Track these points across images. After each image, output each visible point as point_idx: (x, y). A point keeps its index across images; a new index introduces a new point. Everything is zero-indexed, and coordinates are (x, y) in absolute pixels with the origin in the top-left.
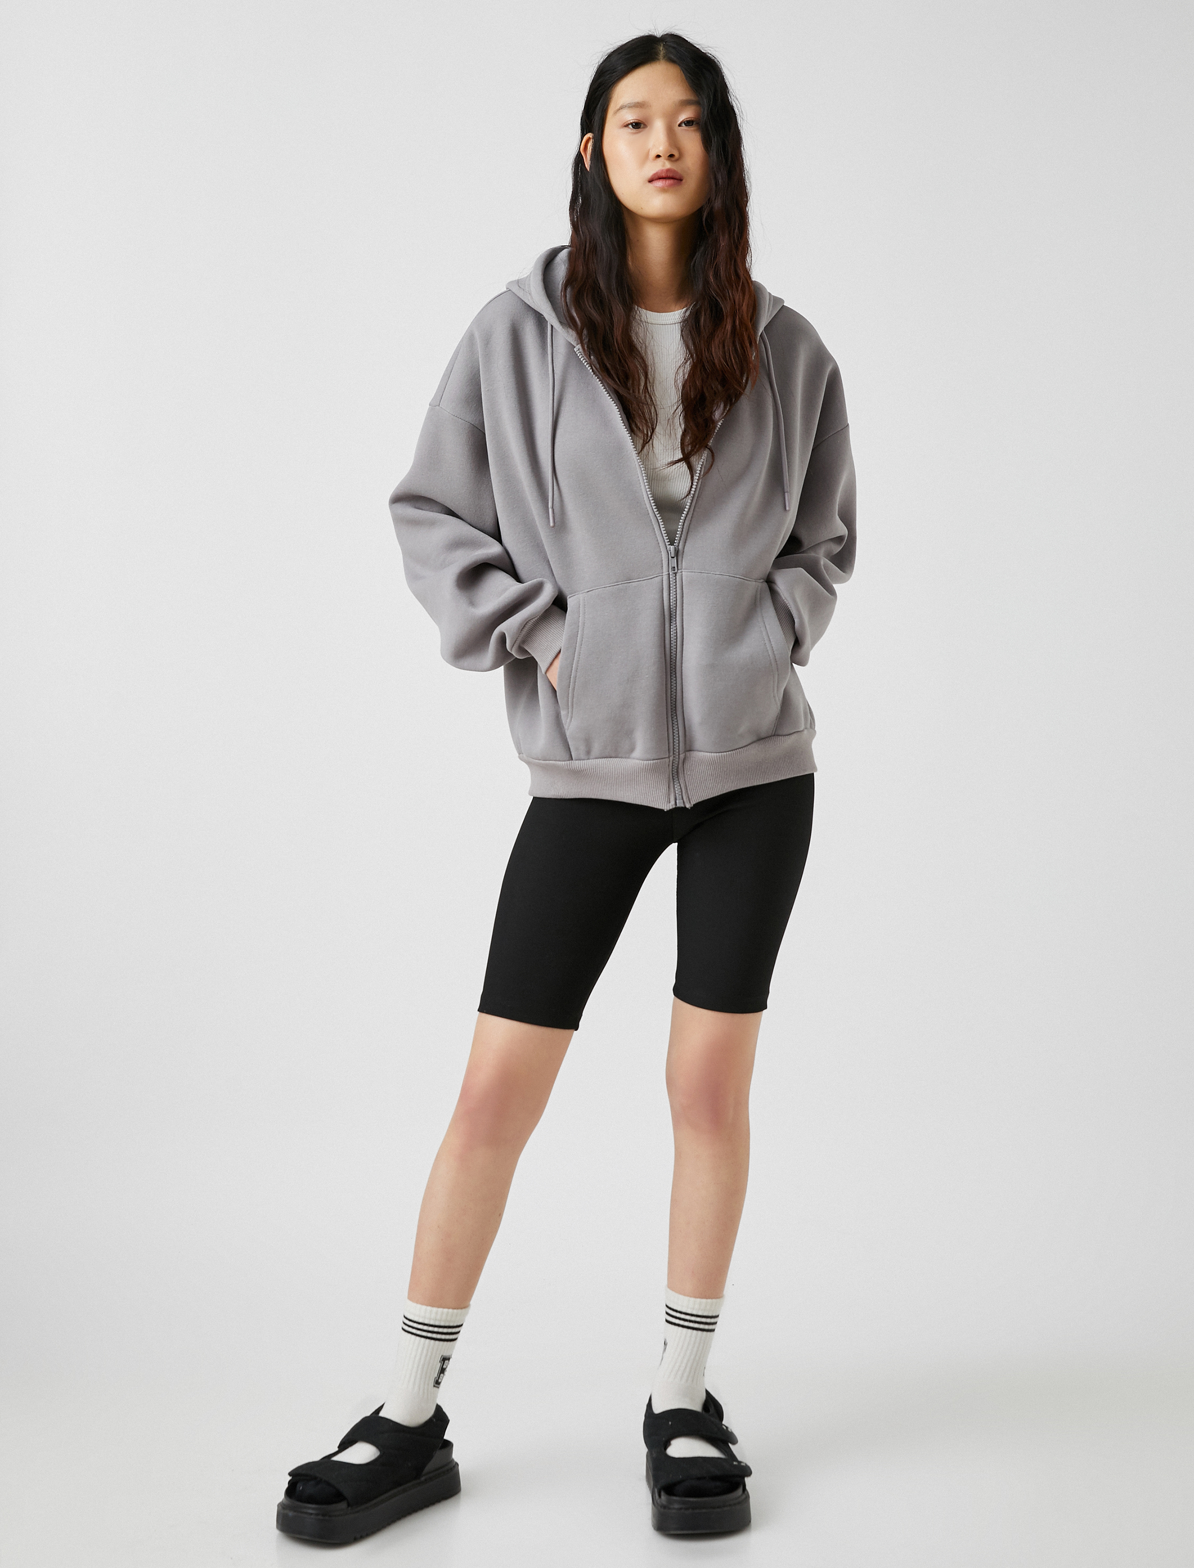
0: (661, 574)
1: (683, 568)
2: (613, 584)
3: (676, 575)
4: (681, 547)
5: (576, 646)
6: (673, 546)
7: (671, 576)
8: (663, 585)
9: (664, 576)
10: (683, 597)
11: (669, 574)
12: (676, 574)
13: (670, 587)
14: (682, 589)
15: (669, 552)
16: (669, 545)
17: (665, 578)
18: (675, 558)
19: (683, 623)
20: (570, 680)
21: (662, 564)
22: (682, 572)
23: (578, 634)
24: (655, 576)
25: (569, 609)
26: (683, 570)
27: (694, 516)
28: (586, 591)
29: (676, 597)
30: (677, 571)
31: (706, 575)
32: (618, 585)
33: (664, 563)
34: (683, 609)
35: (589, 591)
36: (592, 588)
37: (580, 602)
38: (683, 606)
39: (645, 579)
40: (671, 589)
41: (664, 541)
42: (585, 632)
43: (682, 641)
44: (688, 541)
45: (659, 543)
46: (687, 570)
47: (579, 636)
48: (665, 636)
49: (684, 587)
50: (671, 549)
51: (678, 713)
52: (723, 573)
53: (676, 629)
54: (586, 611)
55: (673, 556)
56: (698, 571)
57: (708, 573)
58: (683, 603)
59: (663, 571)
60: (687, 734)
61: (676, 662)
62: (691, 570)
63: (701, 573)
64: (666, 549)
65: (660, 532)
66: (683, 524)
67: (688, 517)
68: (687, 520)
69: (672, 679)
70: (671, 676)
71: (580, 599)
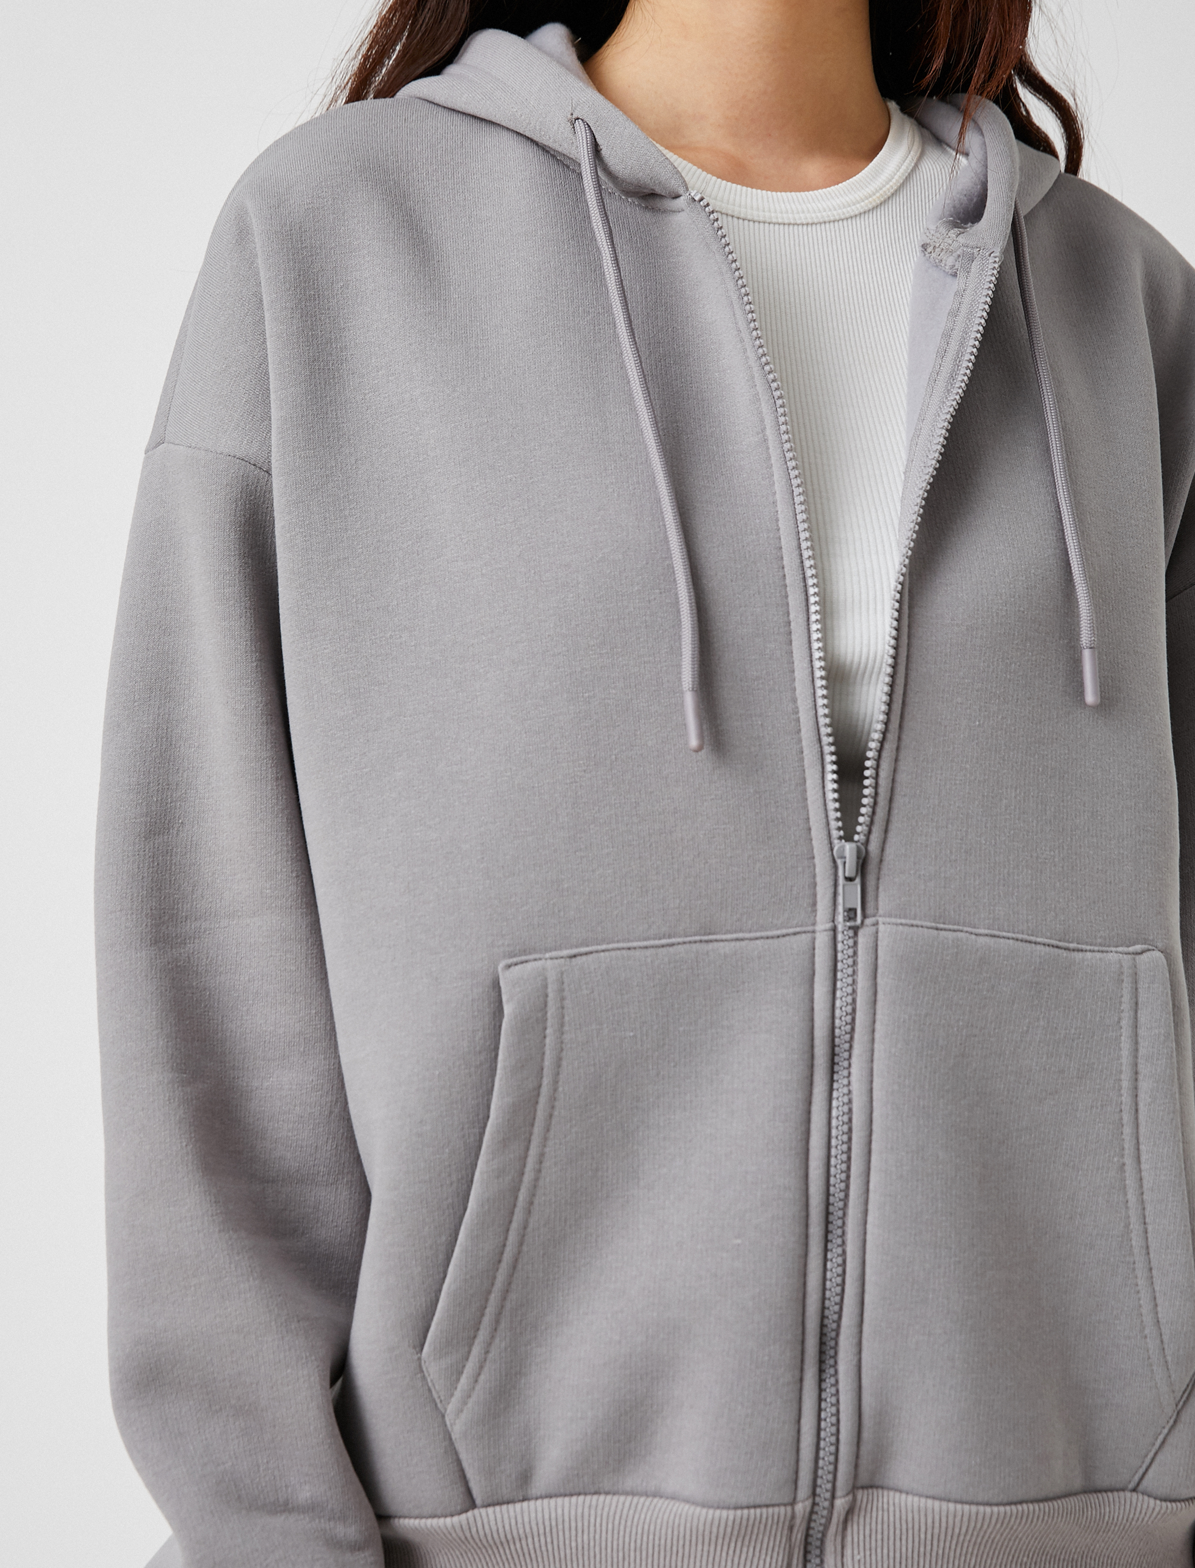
0: (810, 928)
1: (881, 912)
2: (657, 942)
3: (856, 934)
4: (874, 847)
5: (531, 1134)
6: (854, 845)
7: (840, 937)
8: (813, 963)
9: (818, 935)
10: (875, 1002)
11: (834, 930)
12: (856, 930)
13: (835, 970)
14: (875, 977)
15: (839, 862)
16: (840, 838)
17: (822, 940)
18: (858, 880)
19: (872, 1082)
20: (506, 1239)
21: (815, 895)
22: (877, 924)
23: (538, 1095)
24: (791, 930)
25: (508, 1009)
26: (881, 920)
27: (903, 744)
28: (565, 952)
29: (854, 1001)
30: (862, 922)
31: (950, 935)
32: (672, 945)
33: (820, 890)
34: (873, 1040)
35: (575, 956)
36: (582, 945)
37: (546, 987)
38: (873, 1031)
39: (758, 934)
40: (839, 975)
41: (828, 824)
42: (560, 1089)
43: (870, 1142)
44: (894, 827)
45: (810, 829)
46: (893, 920)
47: (543, 1100)
48: (808, 1121)
49: (880, 971)
50: (849, 849)
51: (842, 1368)
52: (999, 930)
53: (850, 1101)
54: (567, 1018)
55: (853, 875)
56: (929, 924)
57: (956, 927)
58: (874, 1022)
59: (815, 916)
60: (866, 1435)
61: (846, 1205)
62: (903, 921)
63: (937, 929)
64: (832, 849)
65: (821, 794)
66: (877, 768)
67: (887, 746)
68: (885, 754)
69: (829, 1256)
70: (826, 1246)
71: (546, 979)
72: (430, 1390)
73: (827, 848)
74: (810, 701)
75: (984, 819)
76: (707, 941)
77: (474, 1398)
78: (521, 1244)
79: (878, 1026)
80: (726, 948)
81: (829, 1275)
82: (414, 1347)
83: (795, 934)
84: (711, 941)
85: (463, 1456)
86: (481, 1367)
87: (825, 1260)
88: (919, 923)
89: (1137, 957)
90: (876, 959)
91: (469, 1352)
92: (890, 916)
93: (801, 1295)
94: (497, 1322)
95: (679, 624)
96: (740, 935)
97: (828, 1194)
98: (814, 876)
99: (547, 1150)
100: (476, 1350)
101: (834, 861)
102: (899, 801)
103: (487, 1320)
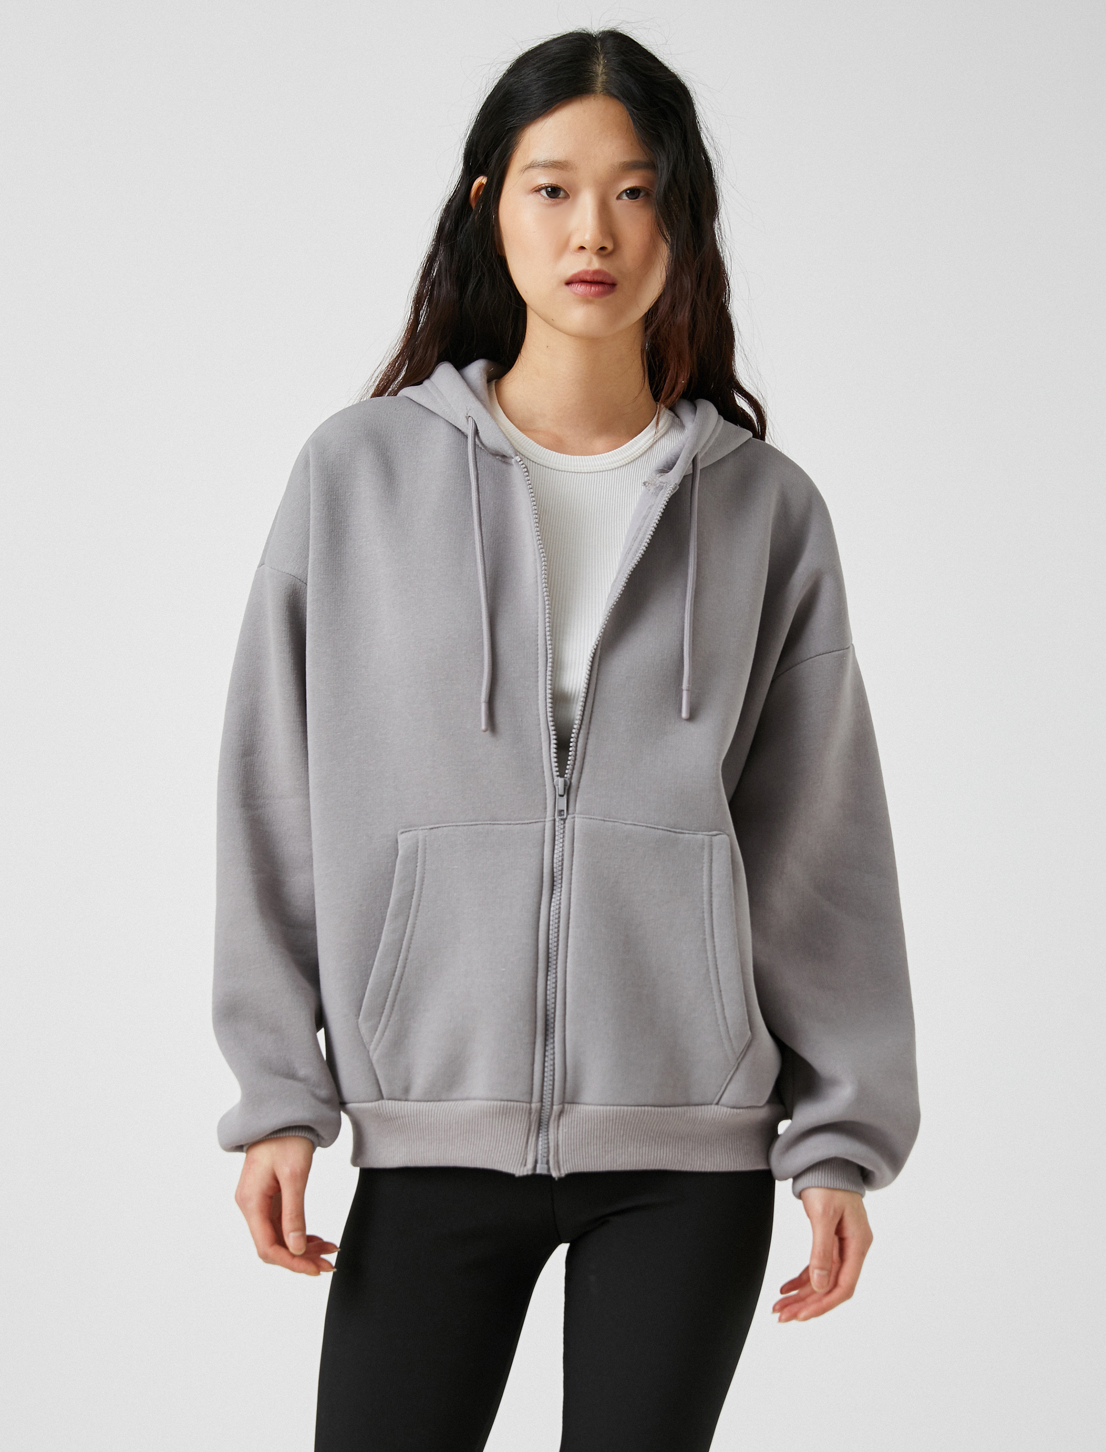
0: (543, 820)
1: (576, 812)
3: (564, 823)
4: (574, 780)
5: (409, 913)
6: (564, 779)
7: (557, 824)
8: (544, 837)
9: (546, 823)
10: (573, 855)
11: (554, 820)
12: (564, 820)
13: (554, 840)
14: (573, 844)
15: (557, 787)
16: (558, 776)
17: (548, 825)
18: (565, 796)
19: (570, 894)
20: (397, 964)
21: (546, 803)
22: (574, 818)
23: (413, 894)
24: (534, 821)
25: (400, 852)
26: (576, 815)
27: (591, 731)
28: (428, 827)
29: (563, 855)
30: (567, 816)
31: (610, 824)
32: (477, 825)
33: (548, 801)
34: (571, 874)
35: (432, 828)
36: (437, 823)
37: (418, 843)
38: (572, 869)
39: (518, 822)
40: (556, 842)
41: (552, 769)
42: (424, 892)
43: (568, 923)
44: (585, 771)
45: (544, 772)
46: (582, 816)
47: (415, 897)
48: (539, 912)
49: (575, 840)
50: (560, 781)
51: (556, 1039)
52: (639, 822)
53: (560, 903)
54: (427, 858)
55: (562, 794)
56: (600, 818)
57: (615, 820)
58: (572, 865)
59: (546, 814)
60: (569, 1077)
61: (557, 954)
62: (587, 816)
63: (604, 820)
64: (553, 781)
65: (549, 754)
66: (577, 742)
67: (582, 731)
68: (581, 736)
69: (549, 978)
71: (418, 839)
72: (362, 1038)
73: (551, 781)
74: (543, 710)
75: (632, 769)
76: (493, 824)
77: (382, 1043)
78: (404, 967)
79: (574, 867)
80: (502, 828)
81: (548, 987)
82: (355, 1016)
83: (535, 822)
84: (495, 824)
85: (378, 1072)
86: (386, 1028)
87: (547, 980)
88: (595, 817)
89: (713, 837)
90: (574, 834)
91: (380, 1020)
92: (581, 814)
94: (393, 1005)
95: (482, 671)
96: (509, 822)
98: (546, 795)
99: (417, 921)
100: (383, 1019)
101: (555, 788)
102: (588, 758)
103: (388, 1005)
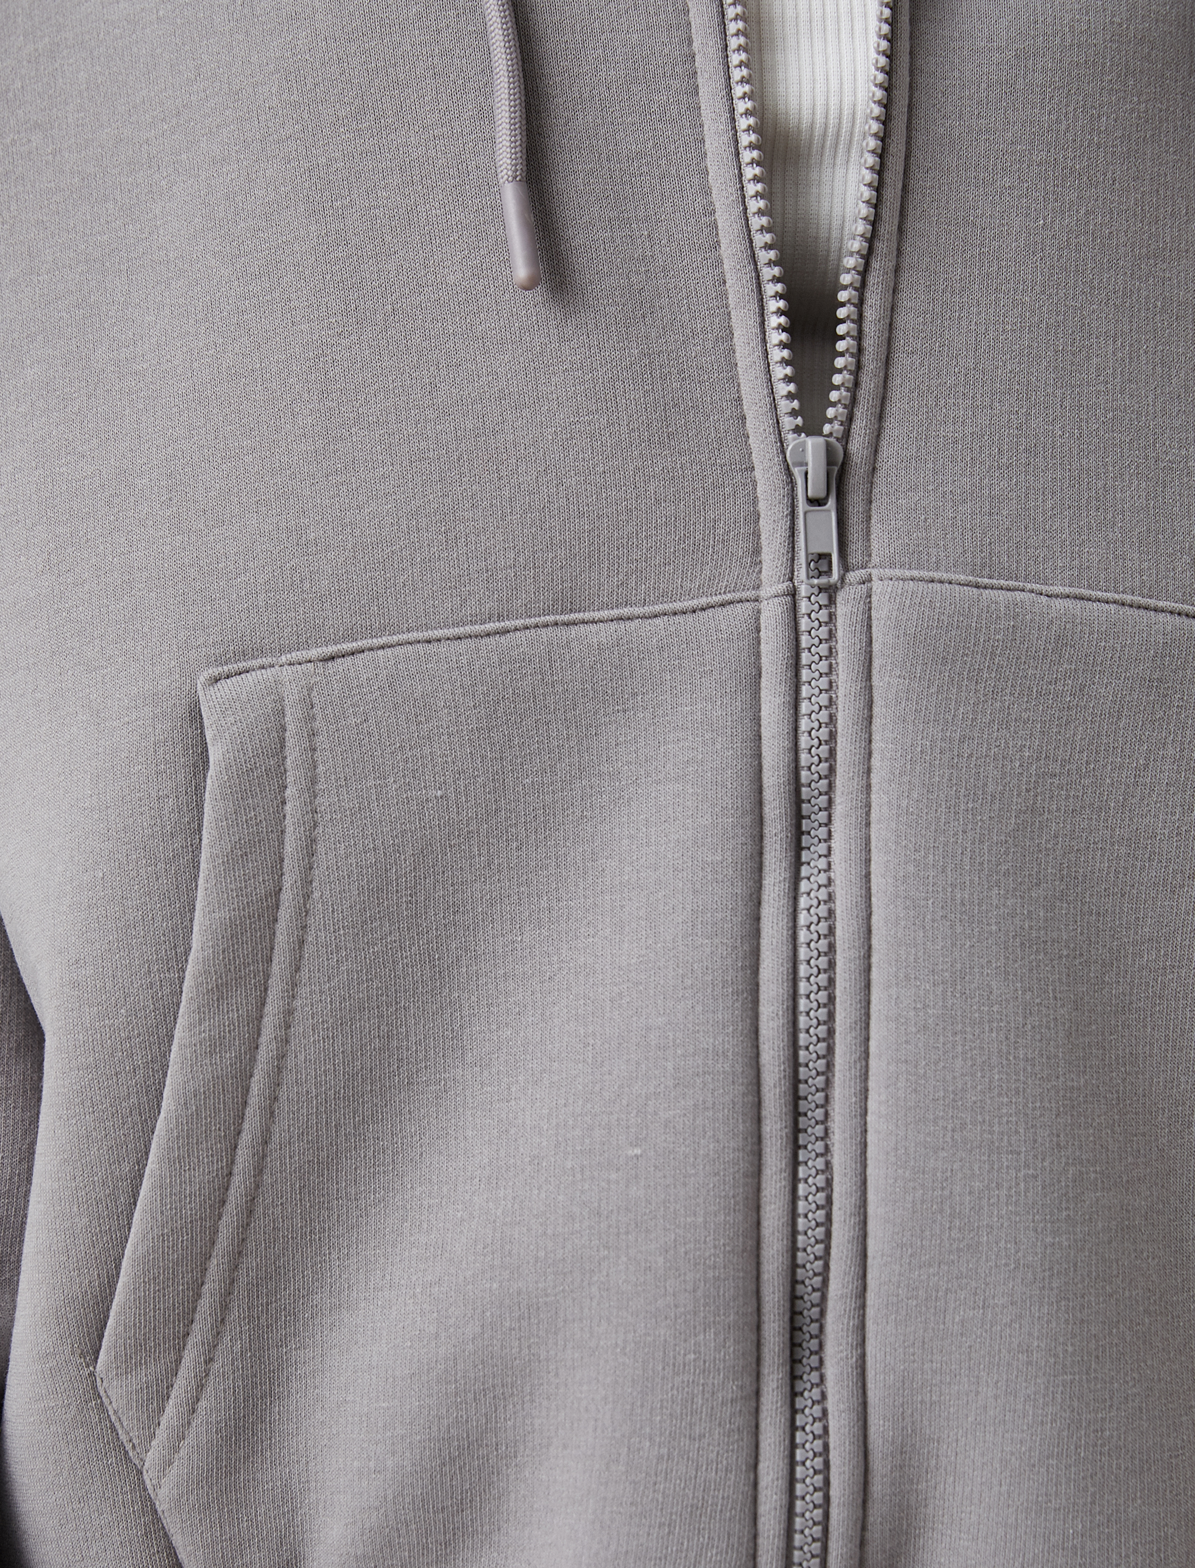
0: (750, 594)
1: (875, 559)
2: (478, 628)
3: (832, 601)
4: (858, 445)
5: (267, 976)
6: (821, 440)
7: (804, 607)
8: (758, 655)
9: (763, 605)
10: (870, 719)
11: (793, 594)
12: (831, 591)
13: (796, 666)
14: (869, 677)
15: (797, 472)
16: (797, 430)
17: (772, 613)
18: (831, 503)
19: (868, 861)
20: (232, 1162)
21: (757, 535)
22: (868, 580)
23: (277, 906)
24: (717, 599)
25: (215, 754)
26: (875, 573)
27: (906, 261)
28: (314, 653)
29: (832, 719)
30: (842, 579)
31: (1002, 596)
32: (507, 631)
33: (765, 525)
34: (868, 788)
35: (332, 658)
36: (344, 639)
37: (282, 713)
38: (869, 771)
39: (658, 608)
40: (805, 674)
41: (774, 406)
42: (316, 895)
43: (868, 969)
44: (896, 407)
45: (744, 418)
46: (898, 572)
47: (285, 914)
48: (756, 934)
49: (876, 663)
50: (813, 447)
51: (831, 1371)
52: (1090, 587)
53: (831, 898)
54: (321, 769)
55: (822, 494)
56: (962, 578)
57: (1011, 583)
58: (870, 754)
59: (760, 572)
60: (877, 1488)
61: (828, 1083)
62: (915, 573)
63: (977, 586)
64: (783, 452)
65: (759, 352)
66: (860, 304)
68: (873, 279)
69: (802, 1172)
70: (795, 1155)
71: (282, 700)
72: (113, 1428)
73: (774, 449)
74: (733, 190)
75: (1059, 392)
76: (567, 624)
77: (190, 1440)
78: (259, 1171)
79: (876, 762)
80: (603, 634)
81: (802, 1206)
82: (82, 1355)
83: (722, 605)
84: (574, 623)
85: (178, 1541)
86: (201, 1387)
87: (794, 1180)
88: (945, 576)
90: (870, 642)
91: (178, 1361)
92: (892, 565)
93: (751, 1243)
94: (225, 1307)
96: (626, 611)
97: (795, 1063)
98: (755, 501)
99: (298, 1003)
100: (190, 1357)
101: (789, 473)
102: (902, 362)
103: (205, 1304)
